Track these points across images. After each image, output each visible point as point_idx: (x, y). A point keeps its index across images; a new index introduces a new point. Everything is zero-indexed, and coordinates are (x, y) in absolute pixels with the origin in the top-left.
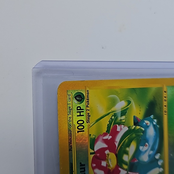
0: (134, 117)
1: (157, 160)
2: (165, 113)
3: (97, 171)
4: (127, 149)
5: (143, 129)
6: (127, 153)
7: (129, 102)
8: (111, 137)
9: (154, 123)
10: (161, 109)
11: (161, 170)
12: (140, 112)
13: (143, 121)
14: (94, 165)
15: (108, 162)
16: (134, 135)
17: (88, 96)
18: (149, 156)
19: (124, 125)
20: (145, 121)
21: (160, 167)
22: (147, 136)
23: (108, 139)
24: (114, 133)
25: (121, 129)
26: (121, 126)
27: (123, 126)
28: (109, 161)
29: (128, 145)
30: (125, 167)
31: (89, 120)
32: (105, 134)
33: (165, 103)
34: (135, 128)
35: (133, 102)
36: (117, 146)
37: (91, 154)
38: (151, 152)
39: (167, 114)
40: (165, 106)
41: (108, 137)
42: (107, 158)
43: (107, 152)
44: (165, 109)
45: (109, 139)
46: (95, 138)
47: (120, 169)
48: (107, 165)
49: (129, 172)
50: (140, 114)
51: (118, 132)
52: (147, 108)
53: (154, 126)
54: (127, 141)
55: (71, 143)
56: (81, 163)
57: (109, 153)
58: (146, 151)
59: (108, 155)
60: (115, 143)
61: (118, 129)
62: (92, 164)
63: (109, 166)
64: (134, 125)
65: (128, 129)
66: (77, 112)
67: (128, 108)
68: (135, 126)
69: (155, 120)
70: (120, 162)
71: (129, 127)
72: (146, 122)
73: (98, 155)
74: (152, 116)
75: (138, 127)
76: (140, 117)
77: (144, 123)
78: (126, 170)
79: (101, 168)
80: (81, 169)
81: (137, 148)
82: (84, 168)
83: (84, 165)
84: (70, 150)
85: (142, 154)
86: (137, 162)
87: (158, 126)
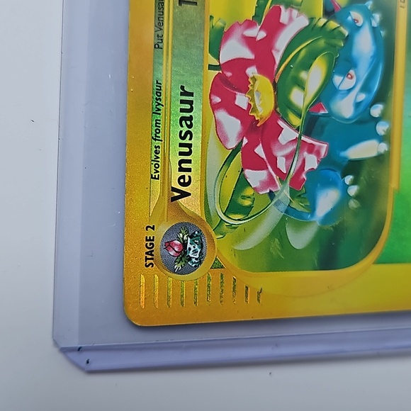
2: (402, 4)
3: (222, 115)
4: (303, 75)
5: (346, 33)
6: (301, 85)
8: (262, 35)
9: (375, 24)
14: (217, 100)
15: (253, 100)
16: (322, 43)
19: (299, 10)
22: (355, 54)
23: (255, 38)
24: (273, 26)
25: (291, 19)
26: (291, 11)
27: (295, 12)
28: (255, 96)
29: (307, 66)
30: (297, 121)
32: (249, 24)
34: (325, 24)
36: (277, 62)
37: (211, 67)
38: (362, 97)
39: (406, 8)
41: (258, 33)
42: (251, 88)
43: (252, 71)
45: (258, 38)
46: (224, 28)
47: (281, 123)
48: (249, 105)
49: (303, 138)
51: (282, 26)
54: (303, 53)
55: (161, 29)
56: (182, 88)
57: (257, 75)
58: (350, 90)
59: (254, 79)
60: (274, 52)
61: (284, 17)
62: (213, 97)
63: (255, 110)
64: (324, 17)
65: (306, 23)
68: (326, 20)
69: (377, 16)
70: (283, 106)
71: (311, 19)
72: (355, 15)
73: (229, 74)
74: (369, 4)
75: (333, 24)
77: (349, 18)
78: (298, 130)
79: (235, 111)
80: (182, 102)
81: (328, 80)
82: (191, 103)
83: (191, 94)
84: (157, 46)
85: (338, 96)
86: (324, 115)
87: (382, 32)
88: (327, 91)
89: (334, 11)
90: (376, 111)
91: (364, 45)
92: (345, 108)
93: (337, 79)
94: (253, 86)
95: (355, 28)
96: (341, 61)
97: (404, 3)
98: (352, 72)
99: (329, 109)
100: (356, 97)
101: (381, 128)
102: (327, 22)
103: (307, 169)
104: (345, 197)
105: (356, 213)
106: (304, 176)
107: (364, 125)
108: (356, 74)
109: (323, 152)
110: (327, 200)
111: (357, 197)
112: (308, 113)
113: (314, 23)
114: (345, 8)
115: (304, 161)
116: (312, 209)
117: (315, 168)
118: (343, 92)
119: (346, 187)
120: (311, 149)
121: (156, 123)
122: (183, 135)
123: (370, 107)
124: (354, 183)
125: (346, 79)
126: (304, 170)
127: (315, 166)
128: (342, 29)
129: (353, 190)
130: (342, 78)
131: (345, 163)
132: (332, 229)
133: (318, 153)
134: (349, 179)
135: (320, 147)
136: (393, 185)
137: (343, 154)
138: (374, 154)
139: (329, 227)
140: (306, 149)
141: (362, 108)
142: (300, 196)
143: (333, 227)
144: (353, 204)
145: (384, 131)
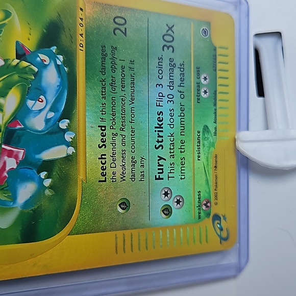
0: (17, 42)
1: (64, 131)
2: (81, 48)
4: (2, 101)
5: (36, 70)
7: (8, 14)
9: (59, 63)
10: (72, 38)
12: (30, 37)
13: (35, 53)
16: (16, 77)
18: (47, 121)
20: (39, 54)
22: (44, 84)
33: (81, 30)
34: (18, 63)
35: (14, 13)
38: (52, 115)
39: (84, 51)
40: (81, 35)
44: (81, 40)
50: (29, 40)
52: (45, 31)
58: (41, 111)
64: (17, 59)
65: (3, 63)
67: (4, 24)
68: (18, 61)
69: (61, 57)
71: (6, 61)
72: (42, 56)
74: (54, 49)
76: (30, 44)
77: (38, 59)
81: (22, 103)
85: (32, 115)
86: (20, 129)
87: (65, 68)
88: (22, 111)
89: (25, 54)
90: (64, 124)
91: (51, 78)
92: (38, 123)
93: (30, 103)
95: (43, 66)
96: (32, 89)
97: (83, 47)
98: (42, 97)
99: (24, 124)
100: (47, 115)
101: (68, 137)
102: (20, 62)
103: (7, 169)
104: (42, 187)
105: (50, 199)
106: (5, 174)
107: (54, 135)
108: (45, 98)
109: (21, 156)
110: (26, 191)
111: (51, 187)
112: (6, 128)
113: (9, 63)
114: (34, 52)
115: (5, 163)
116: (14, 198)
117: (15, 167)
119: (42, 180)
120: (10, 154)
123: (59, 122)
124: (48, 177)
125: (37, 102)
127: (15, 166)
128: (32, 67)
129: (47, 183)
130: (34, 102)
131: (40, 163)
132: (31, 212)
133: (16, 157)
134: (43, 175)
135: (18, 152)
137: (37, 156)
138: (65, 155)
139: (29, 210)
140: (6, 154)
141: (51, 123)
142: (2, 189)
143: (32, 210)
145: (71, 138)
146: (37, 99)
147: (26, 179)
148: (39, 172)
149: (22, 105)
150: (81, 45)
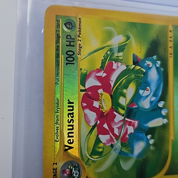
1: (161, 109)
2: (170, 56)
3: (87, 111)
4: (125, 91)
5: (144, 71)
6: (124, 95)
7: (128, 38)
8: (105, 75)
9: (158, 66)
10: (166, 50)
11: (165, 121)
12: (141, 51)
14: (85, 105)
15: (101, 103)
16: (133, 76)
17: (79, 25)
18: (151, 102)
19: (121, 62)
20: (146, 61)
21: (164, 117)
22: (149, 79)
23: (102, 76)
24: (110, 70)
25: (118, 67)
26: (118, 63)
27: (120, 64)
28: (102, 102)
29: (126, 87)
30: (123, 112)
31: (80, 52)
32: (99, 71)
34: (134, 68)
35: (132, 38)
36: (112, 86)
37: (82, 91)
38: (154, 99)
39: (172, 57)
41: (103, 74)
42: (100, 98)
43: (100, 91)
44: (171, 50)
45: (103, 76)
46: (87, 73)
47: (115, 113)
48: (100, 106)
49: (126, 119)
50: (140, 52)
51: (114, 70)
52: (149, 46)
53: (157, 68)
54: (124, 81)
55: (58, 76)
56: (69, 100)
57: (103, 93)
58: (147, 96)
59: (102, 94)
60: (110, 82)
61: (115, 66)
62: (83, 104)
63: (103, 108)
65: (126, 68)
66: (67, 41)
67: (126, 44)
69: (159, 62)
70: (116, 105)
71: (127, 66)
72: (148, 62)
73: (90, 93)
74: (155, 57)
75: (138, 68)
76: (141, 55)
77: (146, 64)
78: (123, 115)
79: (93, 109)
80: (69, 106)
81: (137, 92)
82: (73, 107)
83: (73, 103)
84: (56, 83)
85: (142, 99)
86: (136, 108)
87: (161, 69)
88: (137, 97)
89: (138, 62)
90: (161, 104)
91: (153, 75)
92: (146, 104)
93: (141, 92)
94: (101, 97)
95: (148, 68)
96: (143, 83)
97: (171, 55)
98: (148, 88)
99: (138, 105)
100: (151, 99)
101: (164, 112)
102: (135, 66)
103: (128, 133)
104: (148, 145)
105: (153, 152)
106: (127, 136)
107: (155, 111)
108: (150, 88)
109: (136, 125)
110: (139, 147)
111: (154, 145)
112: (128, 108)
113: (129, 67)
114: (143, 60)
115: (127, 129)
116: (132, 151)
117: (133, 132)
118: (144, 97)
119: (148, 140)
120: (130, 124)
121: (57, 117)
122: (69, 121)
123: (158, 103)
124: (152, 138)
125: (145, 91)
126: (127, 133)
127: (133, 131)
128: (142, 69)
129: (152, 142)
130: (143, 91)
131: (147, 129)
132: (142, 160)
133: (133, 126)
134: (149, 137)
135: (134, 123)
136: (172, 138)
137: (146, 125)
138: (161, 124)
139: (141, 159)
140: (128, 124)
141: (153, 104)
142: (126, 146)
143: (142, 159)
144: (152, 148)
145: (165, 113)
146: (145, 89)
147: (139, 139)
148: (146, 135)
149: (137, 93)
150: (170, 54)
